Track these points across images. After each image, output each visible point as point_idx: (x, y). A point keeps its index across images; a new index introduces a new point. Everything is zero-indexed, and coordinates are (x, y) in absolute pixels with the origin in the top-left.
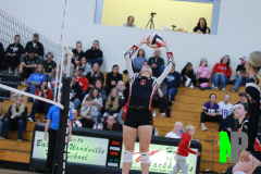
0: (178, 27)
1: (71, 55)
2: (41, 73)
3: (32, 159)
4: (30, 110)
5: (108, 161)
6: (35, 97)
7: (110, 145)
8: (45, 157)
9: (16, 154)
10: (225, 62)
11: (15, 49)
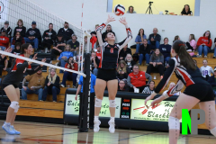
0: (170, 12)
1: (89, 37)
2: (69, 51)
3: (65, 115)
5: (121, 114)
6: (65, 69)
7: (122, 102)
9: (53, 112)
10: (207, 35)
11: (50, 34)
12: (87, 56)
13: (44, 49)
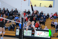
0: (46, 6)
1: (23, 13)
2: (17, 17)
3: (16, 35)
4: (15, 25)
5: (32, 35)
6: (16, 22)
7: (32, 32)
8: (18, 34)
9: (13, 34)
11: (12, 12)
12: (22, 19)
13: (10, 16)
